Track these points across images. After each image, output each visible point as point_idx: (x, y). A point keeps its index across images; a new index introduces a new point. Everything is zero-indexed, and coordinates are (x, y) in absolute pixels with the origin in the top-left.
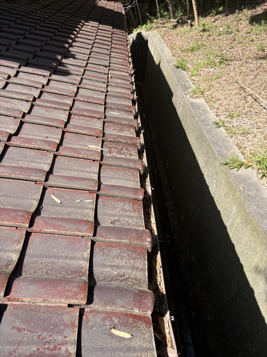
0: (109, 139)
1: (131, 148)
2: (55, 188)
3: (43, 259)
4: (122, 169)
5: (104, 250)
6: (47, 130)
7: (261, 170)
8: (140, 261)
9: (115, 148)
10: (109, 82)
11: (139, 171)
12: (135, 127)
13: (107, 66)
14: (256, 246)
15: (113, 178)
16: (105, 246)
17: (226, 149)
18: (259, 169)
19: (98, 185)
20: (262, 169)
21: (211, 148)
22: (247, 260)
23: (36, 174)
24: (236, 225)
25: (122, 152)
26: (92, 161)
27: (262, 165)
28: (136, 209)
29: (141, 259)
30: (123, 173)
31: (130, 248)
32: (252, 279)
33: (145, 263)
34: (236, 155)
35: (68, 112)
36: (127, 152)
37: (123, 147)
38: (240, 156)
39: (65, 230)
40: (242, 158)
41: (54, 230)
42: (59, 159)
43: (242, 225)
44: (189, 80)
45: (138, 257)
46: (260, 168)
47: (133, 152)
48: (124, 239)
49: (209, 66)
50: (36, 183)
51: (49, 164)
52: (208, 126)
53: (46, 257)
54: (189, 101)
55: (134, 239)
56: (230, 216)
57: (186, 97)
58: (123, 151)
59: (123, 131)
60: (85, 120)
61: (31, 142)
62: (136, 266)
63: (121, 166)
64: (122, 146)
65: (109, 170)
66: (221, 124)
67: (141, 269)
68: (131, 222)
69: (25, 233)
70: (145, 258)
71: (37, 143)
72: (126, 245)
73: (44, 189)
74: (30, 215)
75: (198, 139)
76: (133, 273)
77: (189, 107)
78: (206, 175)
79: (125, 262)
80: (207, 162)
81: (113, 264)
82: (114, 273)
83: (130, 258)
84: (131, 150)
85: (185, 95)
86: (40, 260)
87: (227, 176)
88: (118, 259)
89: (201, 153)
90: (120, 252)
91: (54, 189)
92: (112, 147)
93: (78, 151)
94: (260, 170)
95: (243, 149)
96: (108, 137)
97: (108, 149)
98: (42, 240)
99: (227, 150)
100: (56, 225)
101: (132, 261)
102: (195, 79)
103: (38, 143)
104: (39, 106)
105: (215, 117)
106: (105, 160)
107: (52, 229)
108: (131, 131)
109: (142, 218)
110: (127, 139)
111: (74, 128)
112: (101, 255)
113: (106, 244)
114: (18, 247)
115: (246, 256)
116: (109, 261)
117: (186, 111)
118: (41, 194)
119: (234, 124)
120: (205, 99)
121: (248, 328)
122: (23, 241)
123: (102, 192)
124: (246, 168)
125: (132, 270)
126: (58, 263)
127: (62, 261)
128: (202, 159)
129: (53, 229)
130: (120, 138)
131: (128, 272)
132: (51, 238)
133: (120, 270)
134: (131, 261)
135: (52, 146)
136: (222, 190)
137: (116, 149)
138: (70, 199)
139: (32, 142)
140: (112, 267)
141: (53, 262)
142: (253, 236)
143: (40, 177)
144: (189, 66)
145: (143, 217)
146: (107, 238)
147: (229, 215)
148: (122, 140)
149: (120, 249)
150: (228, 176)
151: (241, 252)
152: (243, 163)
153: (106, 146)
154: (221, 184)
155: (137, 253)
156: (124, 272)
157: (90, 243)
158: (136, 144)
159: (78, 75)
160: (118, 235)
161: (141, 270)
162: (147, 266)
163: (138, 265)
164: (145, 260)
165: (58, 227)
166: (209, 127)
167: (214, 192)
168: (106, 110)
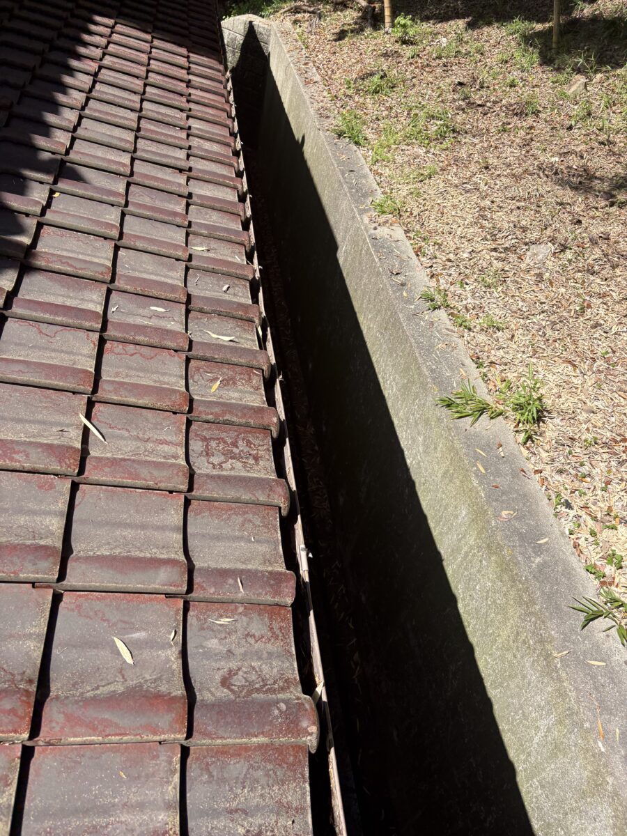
0: (204, 417)
1: (257, 437)
2: (82, 593)
3: (70, 822)
4: (239, 507)
5: (211, 768)
6: (49, 400)
7: (523, 424)
8: (295, 785)
9: (218, 439)
10: (193, 225)
11: (278, 511)
12: (263, 370)
13: (184, 168)
14: (506, 603)
15: (218, 538)
16: (212, 757)
17: (448, 367)
18: (519, 422)
19: (187, 579)
20: (525, 422)
21: (416, 359)
22: (487, 629)
23: (34, 564)
24: (465, 549)
25: (236, 450)
26: (167, 493)
27: (527, 413)
28: (278, 632)
29: (295, 781)
30: (240, 519)
31: (271, 752)
32: (494, 671)
33: (304, 788)
34: (471, 385)
35: (97, 336)
36: (248, 449)
37: (238, 436)
38: (479, 386)
39: (118, 732)
40: (483, 393)
41: (93, 738)
42: (84, 492)
43: (478, 552)
44: (369, 172)
45: (289, 776)
46: (522, 419)
47: (261, 448)
48: (256, 736)
49: (414, 141)
50: (33, 587)
51: (61, 514)
52: (411, 304)
53: (76, 812)
54: (367, 232)
55: (281, 731)
56: (452, 525)
57: (361, 219)
58: (237, 447)
59: (234, 383)
60: (141, 354)
61: (14, 455)
62: (284, 801)
63: (237, 501)
64: (236, 433)
65: (207, 514)
66: (439, 299)
67: (296, 808)
68: (266, 673)
69: (19, 754)
70: (303, 776)
71: (27, 455)
72: (260, 747)
73: (57, 599)
74: (29, 707)
75: (386, 329)
76: (279, 824)
77: (368, 246)
78: (402, 420)
79: (262, 795)
80: (405, 388)
81: (234, 805)
82: (237, 830)
83: (271, 782)
84: (257, 442)
85: (360, 214)
86: (62, 824)
87: (450, 435)
88: (244, 787)
89: (393, 366)
90: (248, 769)
91: (79, 596)
92: (211, 439)
93: (133, 470)
94: (521, 425)
95: (487, 369)
96: (200, 412)
97: (201, 443)
98: (61, 763)
99: (452, 370)
100: (96, 722)
101: (276, 788)
102: (383, 172)
103: (31, 456)
104: (21, 318)
105: (427, 279)
106: (198, 489)
107: (86, 736)
108: (254, 381)
109: (291, 655)
110: (248, 416)
111: (116, 392)
112: (205, 783)
113: (215, 751)
114: (5, 799)
115: (483, 621)
116: (224, 797)
117: (361, 254)
118: (48, 616)
119: (469, 301)
120: (405, 231)
121: (481, 772)
122: (17, 777)
123: (196, 595)
124: (492, 418)
125: (278, 814)
126: (107, 826)
127: (115, 820)
128: (394, 380)
129: (90, 736)
130: (230, 412)
131: (269, 824)
132: (83, 756)
133: (250, 819)
134: (273, 791)
135: (68, 463)
136: (438, 463)
137: (220, 443)
138: (121, 621)
139: (15, 453)
140: (231, 813)
141: (95, 827)
142: (501, 581)
143: (46, 574)
144: (368, 133)
145: (294, 653)
146: (218, 738)
147: (451, 522)
148: (235, 419)
149: (248, 759)
150: (453, 434)
151: (474, 610)
152: (485, 406)
153: (197, 435)
154: (435, 448)
155: (285, 766)
156: (260, 826)
157: (179, 755)
158: (269, 426)
159: (113, 205)
160: (243, 726)
161: (297, 812)
162: (309, 798)
163: (290, 798)
164: (304, 782)
165: (100, 728)
166: (413, 307)
167: (419, 462)
168: (190, 315)
